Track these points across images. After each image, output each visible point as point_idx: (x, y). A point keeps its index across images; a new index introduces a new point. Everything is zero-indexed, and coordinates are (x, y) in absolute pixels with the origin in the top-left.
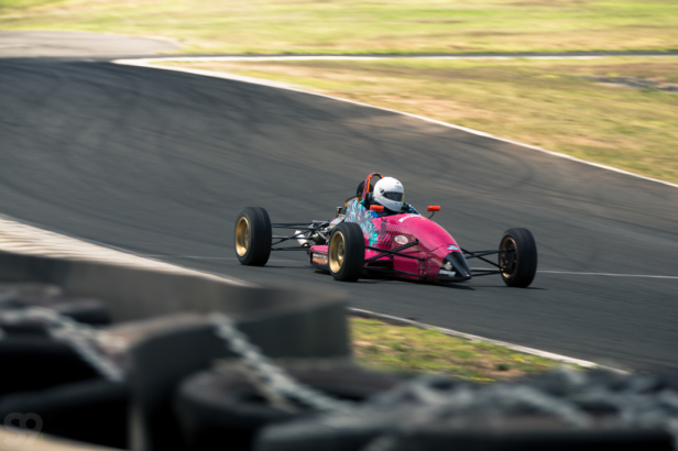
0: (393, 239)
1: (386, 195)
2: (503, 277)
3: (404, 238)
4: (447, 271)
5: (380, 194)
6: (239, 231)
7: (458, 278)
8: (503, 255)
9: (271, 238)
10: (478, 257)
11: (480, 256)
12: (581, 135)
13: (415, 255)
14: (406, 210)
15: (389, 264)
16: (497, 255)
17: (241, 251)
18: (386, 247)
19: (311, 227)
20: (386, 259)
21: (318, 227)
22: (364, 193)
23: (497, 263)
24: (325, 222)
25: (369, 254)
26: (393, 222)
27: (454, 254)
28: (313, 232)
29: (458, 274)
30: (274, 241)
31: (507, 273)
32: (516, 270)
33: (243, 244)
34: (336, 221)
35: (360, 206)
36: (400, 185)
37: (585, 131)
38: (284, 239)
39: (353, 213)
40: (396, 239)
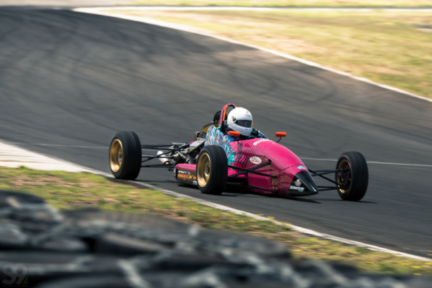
0: (247, 160)
1: (238, 122)
2: (340, 192)
3: (258, 158)
4: (297, 187)
5: (233, 122)
6: (113, 151)
7: (306, 193)
8: (340, 174)
9: (141, 157)
10: (320, 175)
11: (321, 174)
12: (383, 66)
13: (268, 173)
14: (255, 135)
15: (245, 181)
16: (334, 174)
17: (115, 168)
18: (242, 165)
19: (172, 148)
20: (243, 176)
21: (177, 148)
22: (221, 121)
23: (334, 180)
24: (184, 144)
25: (231, 172)
26: (247, 145)
27: (302, 173)
28: (173, 152)
29: (306, 189)
30: (143, 159)
31: (343, 189)
32: (350, 187)
33: (116, 162)
34: (195, 144)
35: (218, 131)
36: (249, 113)
37: (387, 62)
38: (150, 158)
39: (212, 137)
40: (251, 159)
